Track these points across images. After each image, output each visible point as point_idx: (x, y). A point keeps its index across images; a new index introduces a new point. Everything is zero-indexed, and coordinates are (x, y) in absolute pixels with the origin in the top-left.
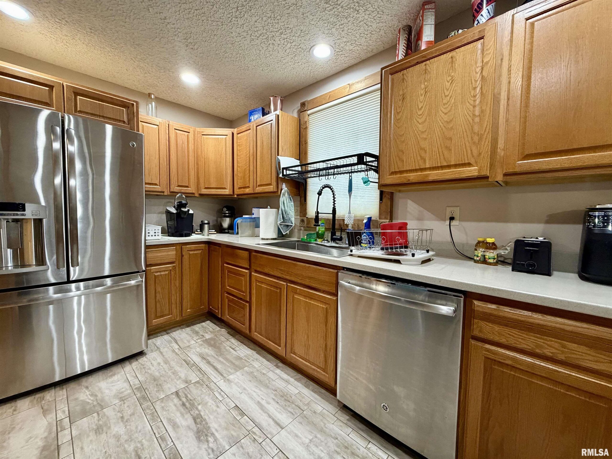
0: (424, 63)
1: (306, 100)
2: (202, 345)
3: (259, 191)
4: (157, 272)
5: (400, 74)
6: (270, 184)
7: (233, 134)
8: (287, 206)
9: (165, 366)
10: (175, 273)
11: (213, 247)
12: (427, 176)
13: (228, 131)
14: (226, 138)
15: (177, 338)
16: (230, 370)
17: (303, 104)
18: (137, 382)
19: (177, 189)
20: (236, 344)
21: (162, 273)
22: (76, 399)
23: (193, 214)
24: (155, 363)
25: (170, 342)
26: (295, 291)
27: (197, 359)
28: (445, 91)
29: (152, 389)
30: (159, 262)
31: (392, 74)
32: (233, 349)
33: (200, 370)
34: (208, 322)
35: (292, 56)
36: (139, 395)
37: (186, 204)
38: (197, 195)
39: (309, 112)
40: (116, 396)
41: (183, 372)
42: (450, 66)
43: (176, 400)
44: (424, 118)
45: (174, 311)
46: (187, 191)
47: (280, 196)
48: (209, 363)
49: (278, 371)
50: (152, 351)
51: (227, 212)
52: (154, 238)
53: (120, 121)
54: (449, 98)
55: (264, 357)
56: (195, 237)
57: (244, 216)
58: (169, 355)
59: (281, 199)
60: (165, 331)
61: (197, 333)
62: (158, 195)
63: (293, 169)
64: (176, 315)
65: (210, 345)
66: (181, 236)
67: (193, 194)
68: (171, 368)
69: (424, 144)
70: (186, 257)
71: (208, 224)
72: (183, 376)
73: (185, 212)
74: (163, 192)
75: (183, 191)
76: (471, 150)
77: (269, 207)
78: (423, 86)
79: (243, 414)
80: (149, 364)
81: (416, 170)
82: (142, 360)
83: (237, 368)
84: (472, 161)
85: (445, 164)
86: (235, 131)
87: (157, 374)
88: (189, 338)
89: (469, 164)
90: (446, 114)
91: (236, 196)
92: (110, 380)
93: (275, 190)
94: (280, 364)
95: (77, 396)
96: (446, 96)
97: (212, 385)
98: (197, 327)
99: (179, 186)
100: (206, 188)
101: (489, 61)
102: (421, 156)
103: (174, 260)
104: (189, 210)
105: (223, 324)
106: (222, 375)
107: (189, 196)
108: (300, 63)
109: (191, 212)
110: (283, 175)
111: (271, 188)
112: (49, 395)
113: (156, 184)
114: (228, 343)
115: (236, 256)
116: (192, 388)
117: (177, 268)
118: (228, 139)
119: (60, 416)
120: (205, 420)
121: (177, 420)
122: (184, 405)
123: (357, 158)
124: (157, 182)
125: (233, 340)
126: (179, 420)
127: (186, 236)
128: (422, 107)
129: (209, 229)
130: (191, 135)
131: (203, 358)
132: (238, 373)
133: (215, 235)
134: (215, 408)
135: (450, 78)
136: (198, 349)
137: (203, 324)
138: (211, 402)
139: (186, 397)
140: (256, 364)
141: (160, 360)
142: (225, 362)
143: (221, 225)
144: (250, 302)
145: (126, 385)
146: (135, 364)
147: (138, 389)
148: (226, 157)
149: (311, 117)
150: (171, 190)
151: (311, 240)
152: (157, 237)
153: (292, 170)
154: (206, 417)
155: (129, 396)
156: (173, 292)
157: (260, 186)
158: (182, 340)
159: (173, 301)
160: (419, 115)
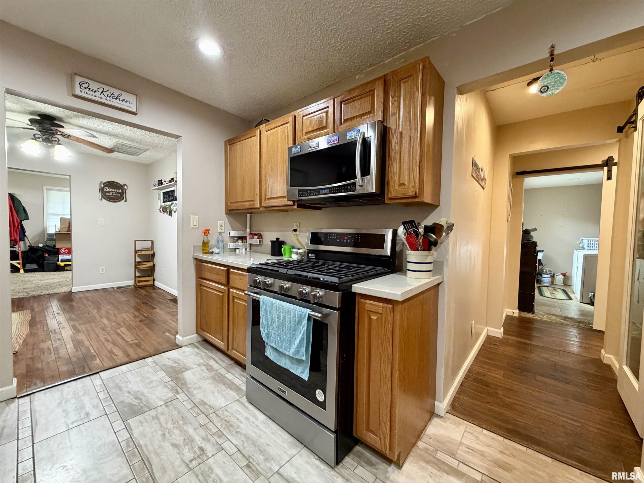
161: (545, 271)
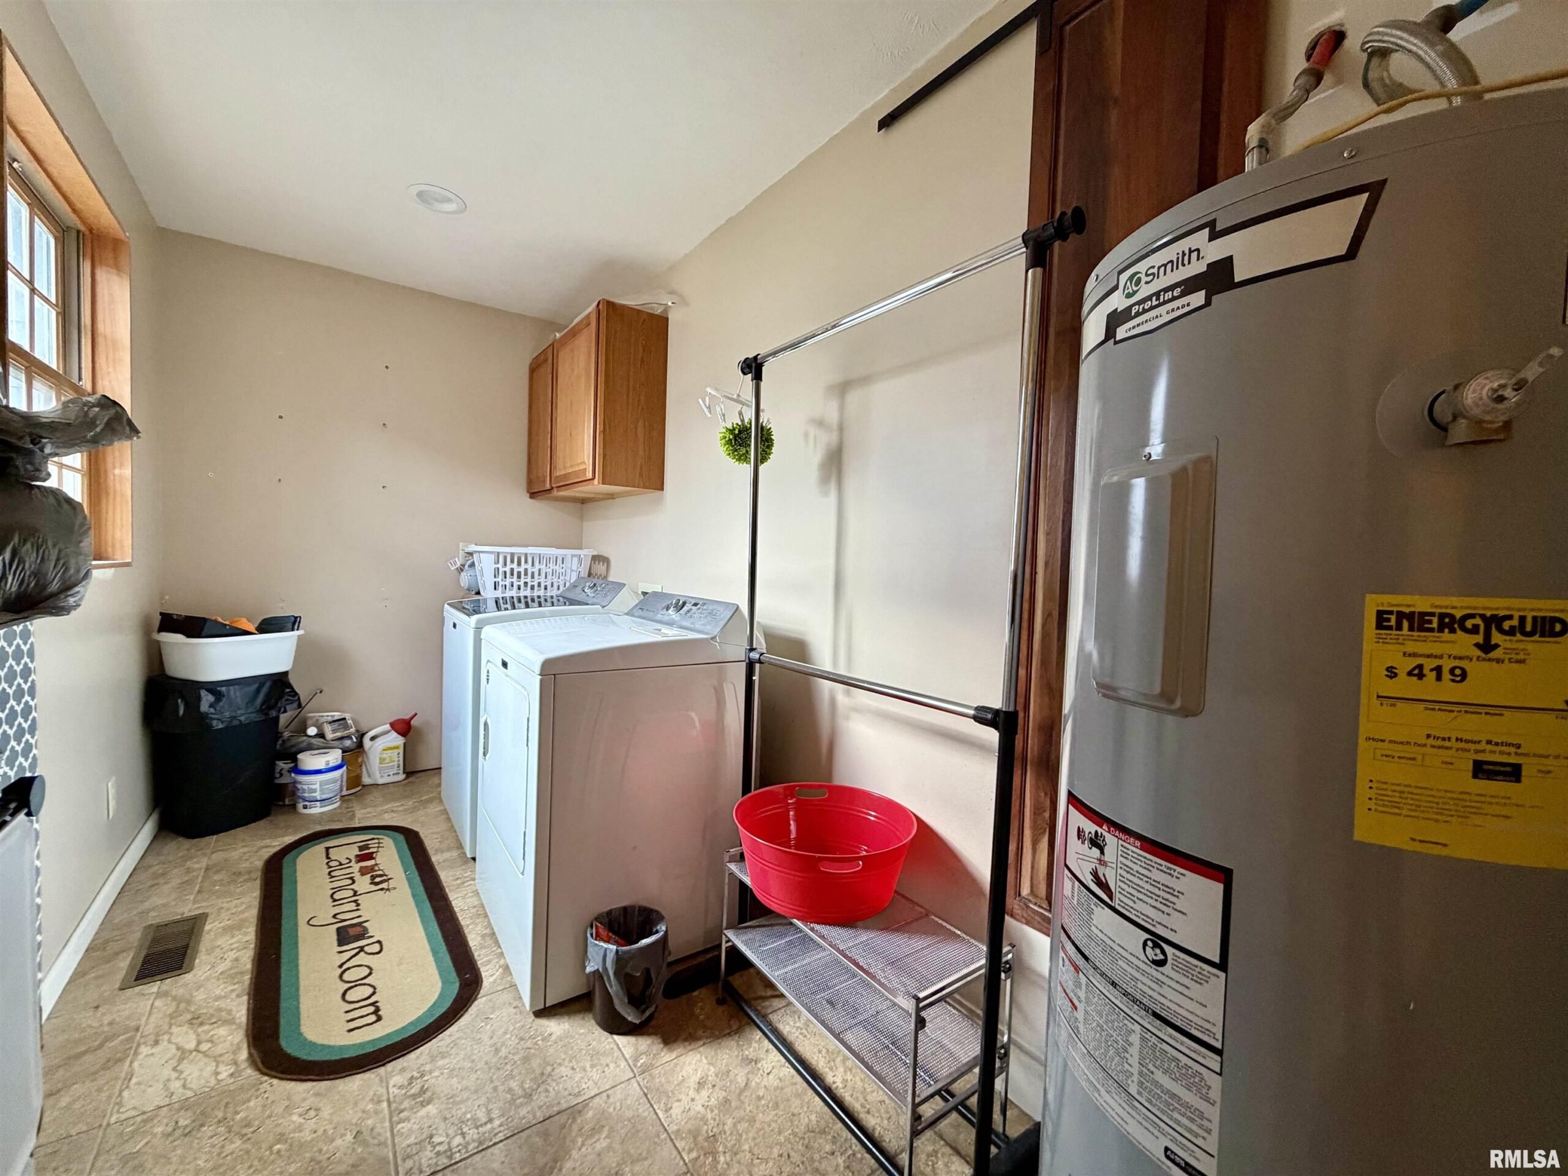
161: (312, 731)
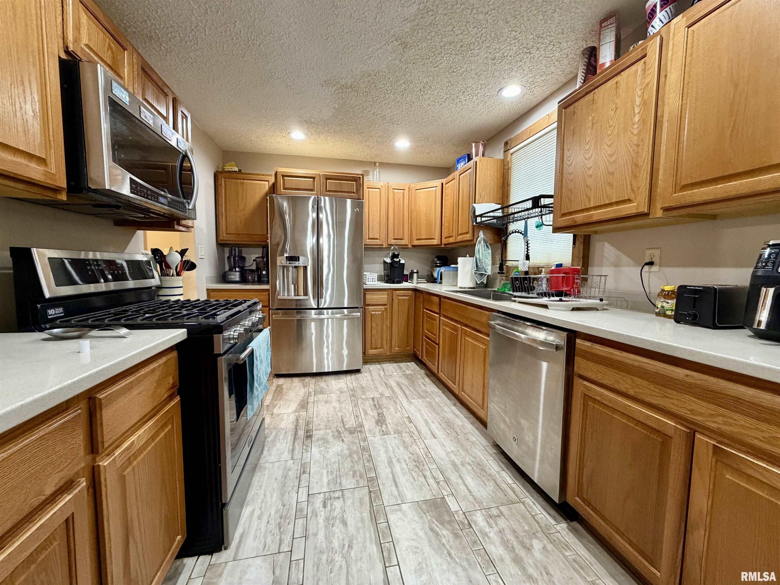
0: (593, 92)
1: (509, 138)
2: (401, 377)
3: (459, 240)
4: (373, 311)
5: (572, 108)
6: (467, 233)
7: (442, 184)
8: (482, 254)
9: (371, 383)
10: (387, 314)
11: (418, 294)
12: (591, 216)
13: (437, 183)
14: (436, 190)
15: (385, 368)
16: (415, 397)
17: (506, 144)
18: (352, 386)
19: (393, 242)
20: (428, 382)
21: (377, 313)
22: (319, 385)
23: (403, 264)
24: (365, 379)
25: (380, 370)
26: (466, 333)
27: (393, 384)
28: (610, 121)
29: (359, 392)
30: (374, 303)
31: (565, 108)
32: (424, 385)
33: (393, 391)
34: (413, 363)
35: (483, 104)
36: (351, 393)
37: (398, 255)
38: (410, 246)
39: (512, 151)
40: (338, 390)
41: (381, 389)
42: (614, 93)
43: (371, 402)
44: (591, 153)
45: (385, 347)
46: (401, 243)
47: (475, 245)
48: (401, 388)
49: (453, 408)
50: (366, 372)
51: (438, 262)
52: (372, 283)
53: (351, 192)
54: (613, 127)
55: (447, 396)
56: (405, 285)
57: (452, 266)
58: (376, 377)
59: (477, 248)
60: (378, 362)
61: (401, 368)
62: (380, 248)
63: (488, 215)
64: (385, 350)
65: (407, 378)
66: (393, 283)
67: (407, 245)
68: (374, 384)
69: (590, 181)
70: (395, 301)
71: (417, 272)
72: (380, 391)
73: (397, 262)
74: (382, 245)
75: (398, 243)
76: (631, 185)
77: (468, 255)
78: (590, 118)
79: (411, 422)
80: (362, 379)
81: (582, 211)
82: (358, 375)
83: (420, 397)
84: (632, 197)
85: (607, 202)
86: (444, 181)
87: (364, 385)
88: (393, 370)
89: (629, 201)
90: (609, 146)
91: (443, 246)
92: (337, 381)
93: (471, 238)
94: (459, 404)
95: (319, 384)
96: (611, 126)
97: (398, 401)
98: (402, 365)
99: (395, 239)
100: (417, 240)
101: (650, 82)
102: (586, 195)
103: (386, 303)
104: (400, 260)
105: (424, 367)
106: (407, 398)
107: (404, 248)
108: (494, 107)
109: (402, 262)
110: (477, 223)
111: (468, 237)
112: (307, 379)
113: (377, 239)
114: (422, 380)
115: (431, 302)
116: (384, 399)
117: (388, 310)
118: (437, 190)
119: (311, 390)
120: (385, 416)
121: (368, 412)
122: (375, 405)
123: (532, 202)
124: (378, 237)
125: (427, 379)
126: (369, 411)
127: (397, 283)
128: (589, 141)
129: (418, 278)
130: (406, 192)
131: (399, 385)
132: (420, 400)
133: (426, 285)
134: (393, 413)
135: (615, 105)
136: (397, 379)
137: (409, 363)
138: (392, 409)
139: (378, 402)
140: (437, 399)
141: (369, 378)
142: (413, 391)
143: (432, 275)
144: (438, 345)
145: (345, 386)
146: (354, 377)
147: (352, 390)
148: (435, 208)
149: (514, 156)
150: (389, 243)
151: (505, 290)
152: (374, 283)
153: (488, 217)
154: (386, 416)
155: (345, 391)
156: (385, 331)
157: (461, 234)
158: (388, 370)
159: (384, 338)
160: (586, 150)
